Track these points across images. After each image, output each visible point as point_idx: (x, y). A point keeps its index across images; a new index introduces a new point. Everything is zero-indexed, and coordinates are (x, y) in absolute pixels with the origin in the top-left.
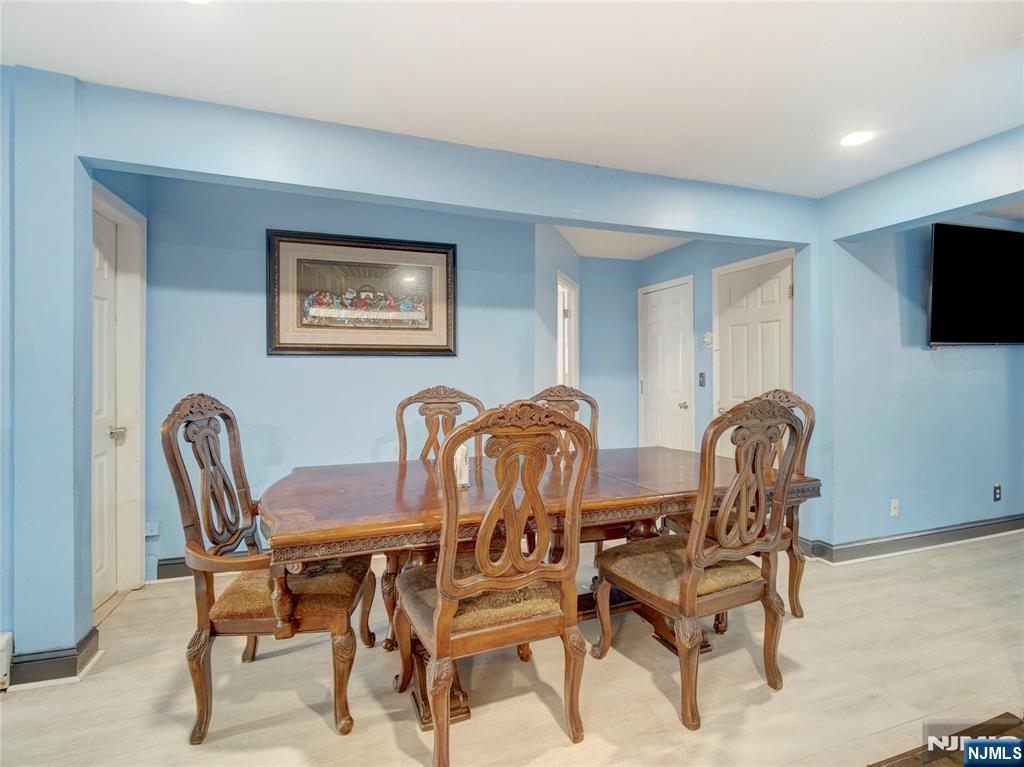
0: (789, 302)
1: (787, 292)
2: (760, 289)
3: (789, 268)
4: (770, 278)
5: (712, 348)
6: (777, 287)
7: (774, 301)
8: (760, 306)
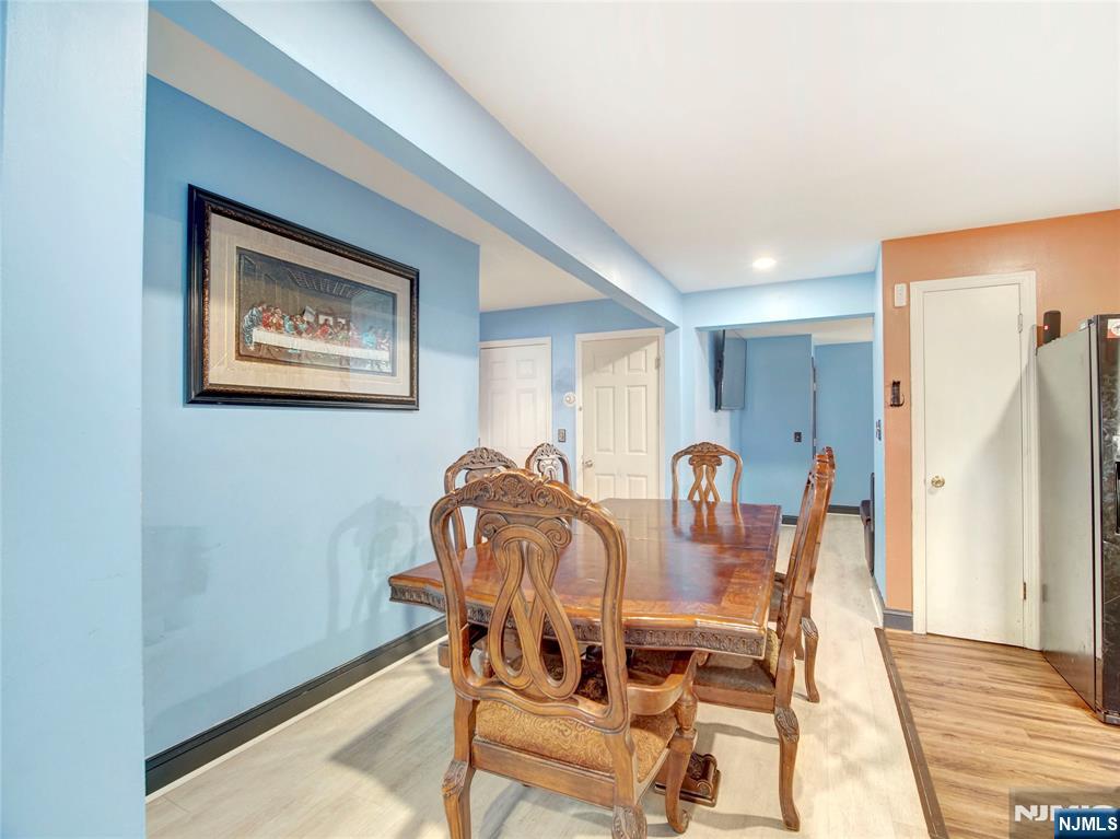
0: (655, 371)
1: (652, 364)
2: (626, 358)
3: (655, 344)
4: (637, 349)
5: (574, 407)
6: (644, 358)
7: (640, 370)
8: (626, 372)
